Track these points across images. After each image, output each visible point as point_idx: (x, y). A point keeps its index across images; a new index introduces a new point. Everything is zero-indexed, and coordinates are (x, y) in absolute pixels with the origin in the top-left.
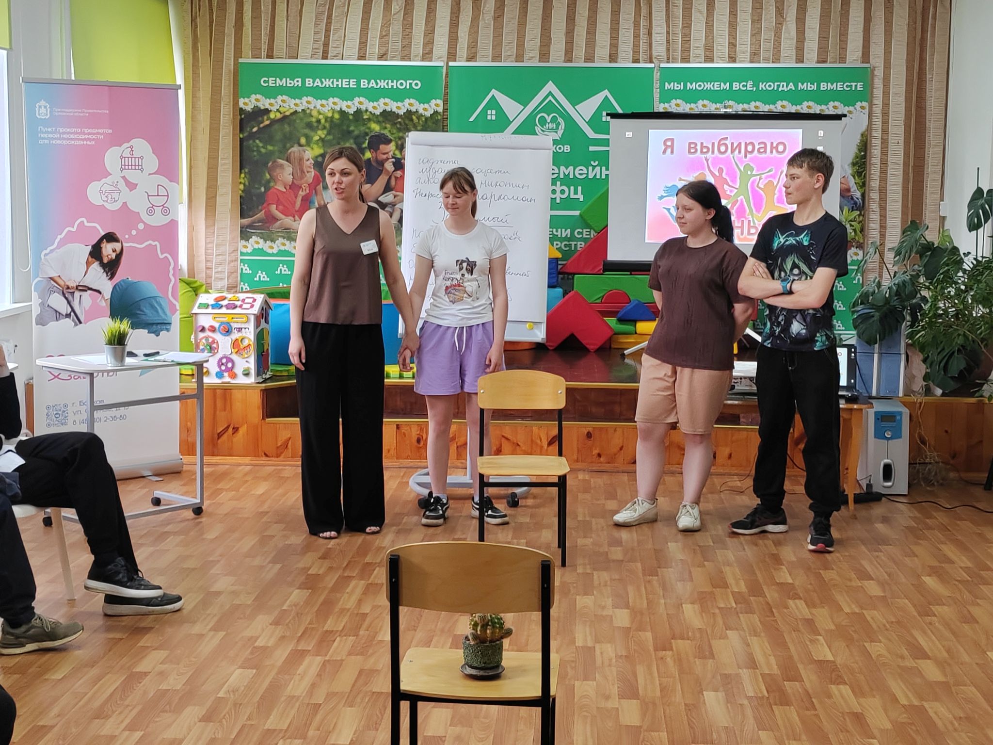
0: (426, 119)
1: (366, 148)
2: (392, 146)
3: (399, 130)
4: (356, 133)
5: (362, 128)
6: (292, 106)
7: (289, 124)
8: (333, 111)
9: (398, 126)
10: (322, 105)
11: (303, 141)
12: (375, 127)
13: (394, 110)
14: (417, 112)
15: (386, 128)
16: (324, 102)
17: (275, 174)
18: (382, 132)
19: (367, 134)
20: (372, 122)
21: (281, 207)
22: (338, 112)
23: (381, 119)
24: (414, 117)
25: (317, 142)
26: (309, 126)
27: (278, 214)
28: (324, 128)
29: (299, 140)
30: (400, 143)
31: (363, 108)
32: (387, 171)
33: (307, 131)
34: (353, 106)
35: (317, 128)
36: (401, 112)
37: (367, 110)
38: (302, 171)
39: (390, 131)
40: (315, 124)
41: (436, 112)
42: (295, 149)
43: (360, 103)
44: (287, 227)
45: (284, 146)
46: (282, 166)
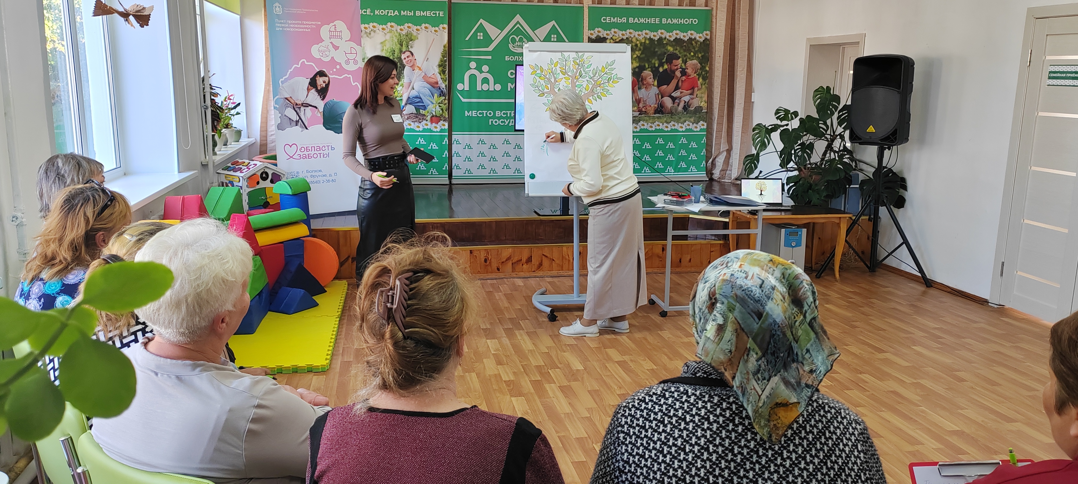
0: (701, 43)
1: (664, 62)
2: (680, 61)
3: (685, 51)
4: (659, 53)
5: (663, 50)
6: (621, 35)
8: (645, 38)
9: (684, 48)
10: (639, 35)
12: (670, 49)
13: (682, 37)
14: (695, 39)
15: (676, 49)
16: (640, 33)
18: (674, 52)
19: (665, 53)
20: (668, 46)
22: (648, 39)
23: (674, 43)
24: (693, 42)
25: (635, 59)
28: (640, 49)
30: (685, 59)
31: (663, 36)
32: (677, 76)
34: (657, 35)
35: (636, 50)
36: (686, 39)
37: (665, 38)
39: (679, 51)
40: (635, 47)
41: (706, 39)
43: (662, 33)
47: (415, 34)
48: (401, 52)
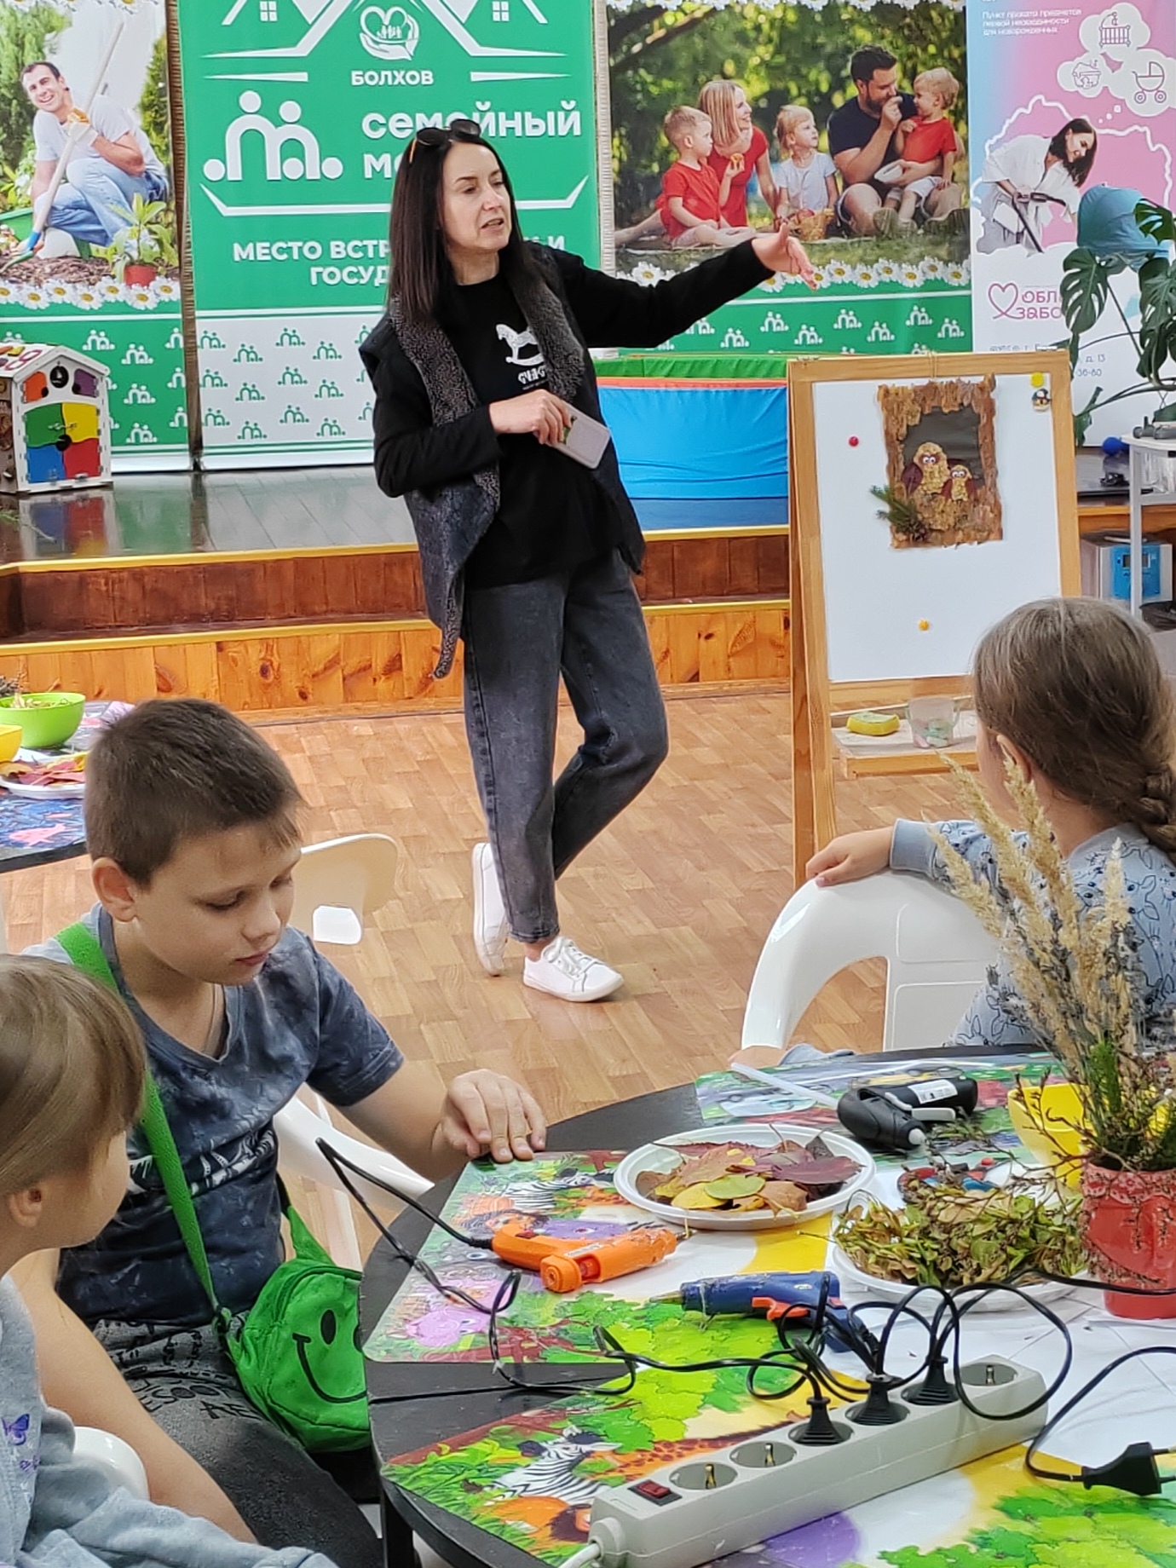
2: (896, 73)
21: (692, 203)
27: (689, 216)
32: (888, 120)
38: (732, 130)
42: (716, 84)
44: (706, 240)
46: (691, 119)
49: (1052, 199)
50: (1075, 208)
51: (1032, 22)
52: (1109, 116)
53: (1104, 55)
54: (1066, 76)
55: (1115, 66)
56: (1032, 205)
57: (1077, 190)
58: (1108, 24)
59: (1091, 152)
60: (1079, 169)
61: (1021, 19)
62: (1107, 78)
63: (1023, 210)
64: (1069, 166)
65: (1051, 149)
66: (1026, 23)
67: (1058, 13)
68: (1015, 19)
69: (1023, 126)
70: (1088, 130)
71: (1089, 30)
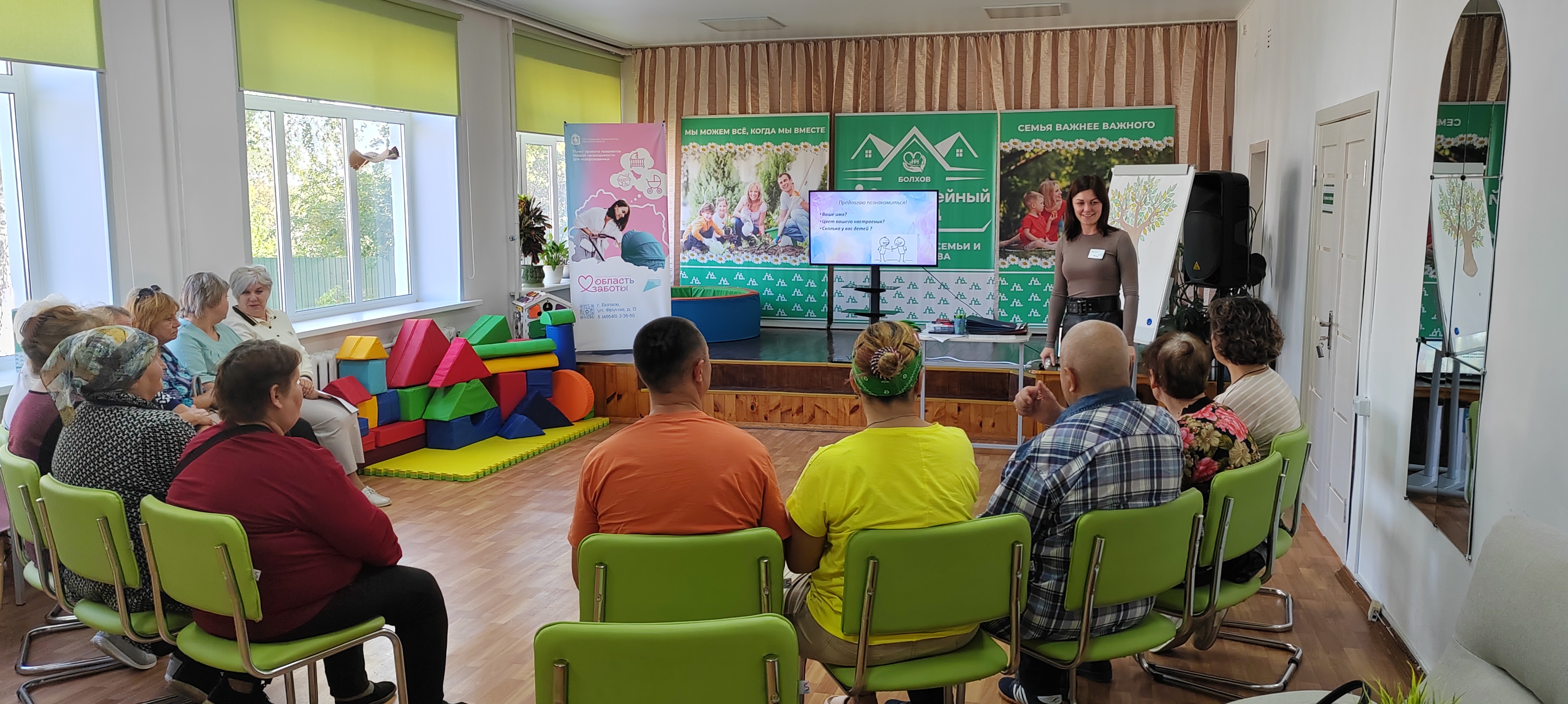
0: (1159, 153)
5: (1104, 163)
6: (1044, 147)
7: (1042, 163)
8: (1079, 150)
9: (1135, 160)
10: (1069, 146)
11: (1053, 175)
12: (1115, 162)
13: (1131, 146)
14: (1151, 147)
15: (1124, 162)
16: (1071, 143)
17: (1029, 203)
20: (1112, 158)
21: (1034, 231)
22: (1083, 150)
23: (1120, 155)
24: (1149, 152)
25: (1065, 176)
26: (1059, 163)
27: (1032, 237)
28: (1072, 164)
29: (1050, 174)
31: (1105, 146)
33: (1057, 167)
34: (1096, 145)
35: (1065, 165)
36: (1137, 149)
37: (1107, 148)
38: (1053, 201)
40: (1064, 162)
41: (1168, 147)
42: (1047, 182)
43: (1102, 142)
44: (1039, 246)
45: (1038, 180)
46: (1035, 197)
47: (792, 154)
48: (777, 175)
49: (608, 237)
50: (620, 241)
51: (597, 156)
52: (635, 199)
53: (632, 171)
54: (614, 180)
55: (638, 176)
56: (599, 240)
57: (621, 232)
58: (634, 157)
59: (627, 215)
60: (622, 223)
61: (592, 154)
62: (634, 182)
63: (595, 242)
64: (616, 221)
65: (607, 214)
66: (595, 156)
67: (610, 152)
68: (589, 154)
69: (594, 203)
70: (625, 205)
71: (625, 160)
